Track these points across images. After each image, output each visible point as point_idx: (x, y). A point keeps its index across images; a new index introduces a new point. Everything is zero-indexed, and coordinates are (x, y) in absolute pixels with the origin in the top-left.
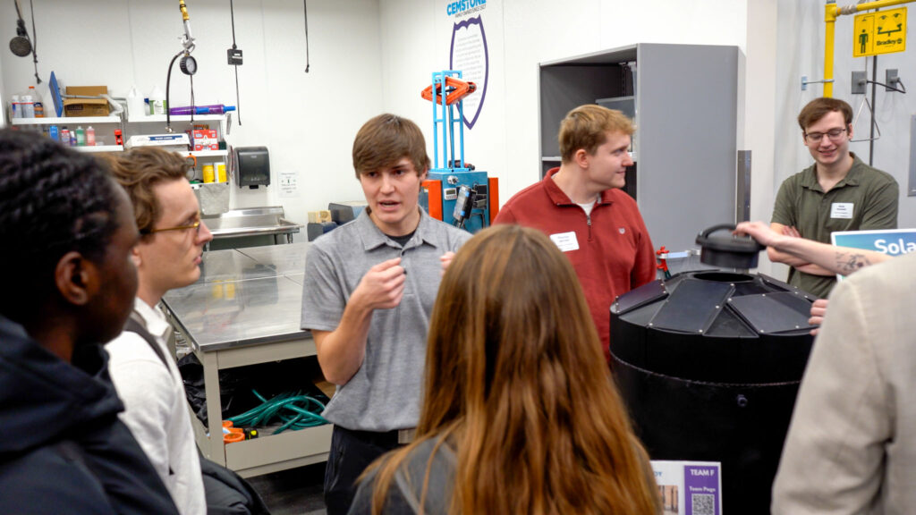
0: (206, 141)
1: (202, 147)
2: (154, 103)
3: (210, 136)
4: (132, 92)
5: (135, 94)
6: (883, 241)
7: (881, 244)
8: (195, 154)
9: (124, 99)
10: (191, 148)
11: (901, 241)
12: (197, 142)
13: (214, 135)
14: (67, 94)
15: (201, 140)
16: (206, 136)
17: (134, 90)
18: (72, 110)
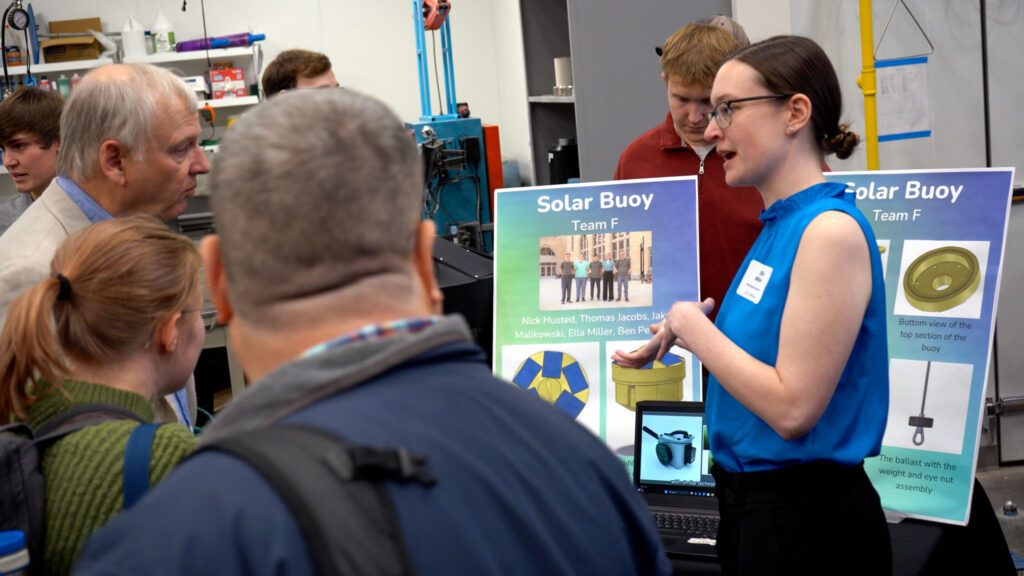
0: (228, 85)
1: (223, 94)
2: (157, 37)
3: (234, 78)
4: (128, 23)
5: (131, 27)
6: (547, 198)
7: (544, 201)
8: (214, 103)
9: (119, 34)
10: (209, 96)
11: (567, 197)
12: (216, 87)
13: (239, 76)
14: (51, 32)
15: (221, 84)
16: (228, 78)
17: (130, 22)
18: (53, 53)
